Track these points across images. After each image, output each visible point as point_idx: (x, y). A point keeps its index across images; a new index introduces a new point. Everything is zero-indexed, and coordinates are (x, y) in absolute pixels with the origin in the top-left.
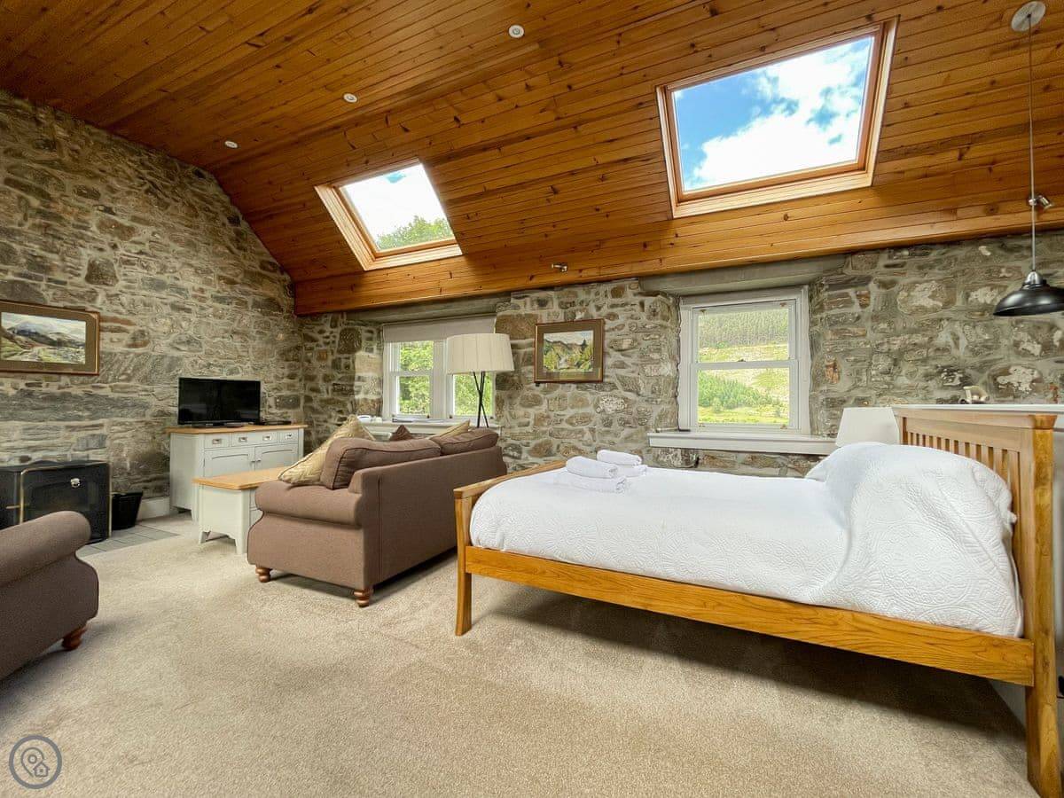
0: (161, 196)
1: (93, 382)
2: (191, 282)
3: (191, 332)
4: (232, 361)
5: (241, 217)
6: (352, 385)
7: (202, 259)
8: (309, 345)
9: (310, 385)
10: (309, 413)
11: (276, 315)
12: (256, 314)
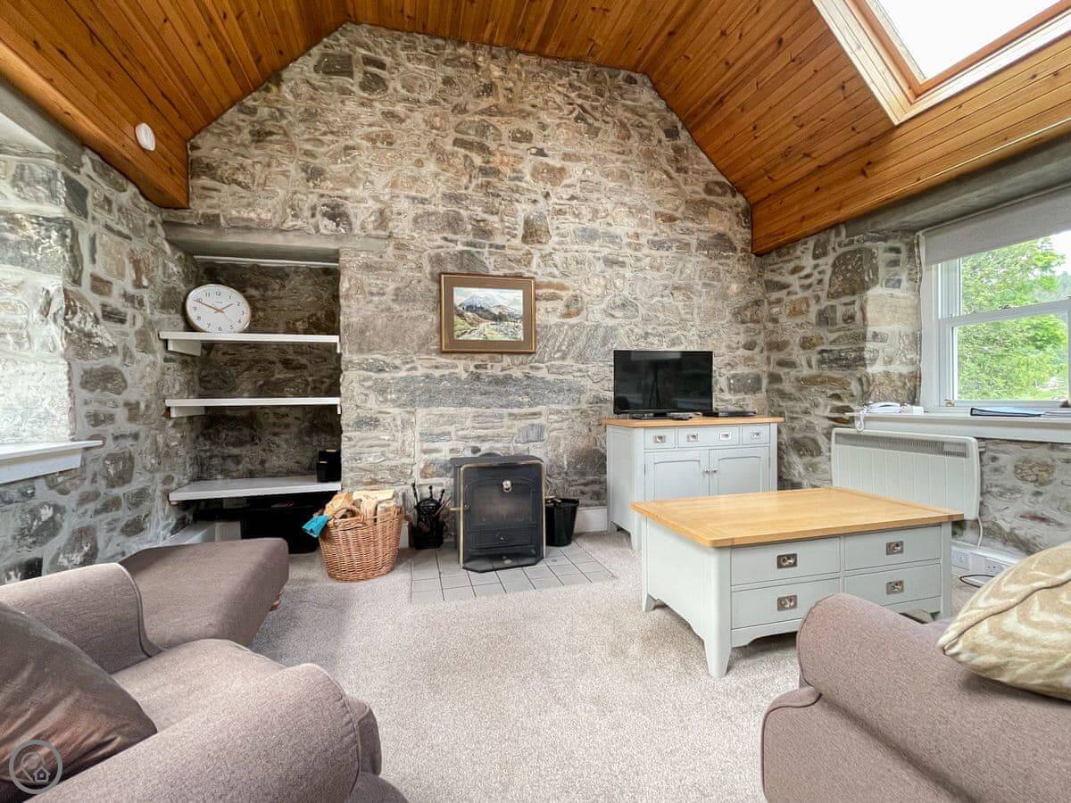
0: (591, 121)
1: (531, 361)
2: (624, 226)
3: (626, 293)
4: (673, 328)
5: (680, 125)
6: (862, 349)
7: (638, 193)
8: (775, 296)
9: (775, 356)
10: (776, 399)
11: (727, 257)
12: (703, 259)
